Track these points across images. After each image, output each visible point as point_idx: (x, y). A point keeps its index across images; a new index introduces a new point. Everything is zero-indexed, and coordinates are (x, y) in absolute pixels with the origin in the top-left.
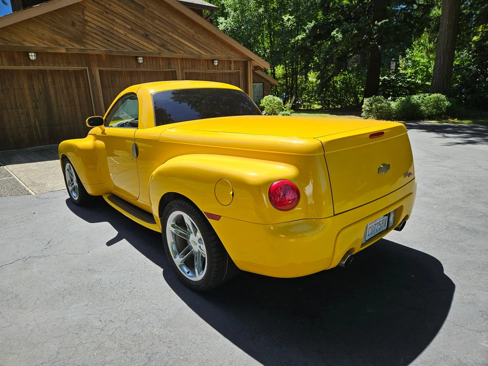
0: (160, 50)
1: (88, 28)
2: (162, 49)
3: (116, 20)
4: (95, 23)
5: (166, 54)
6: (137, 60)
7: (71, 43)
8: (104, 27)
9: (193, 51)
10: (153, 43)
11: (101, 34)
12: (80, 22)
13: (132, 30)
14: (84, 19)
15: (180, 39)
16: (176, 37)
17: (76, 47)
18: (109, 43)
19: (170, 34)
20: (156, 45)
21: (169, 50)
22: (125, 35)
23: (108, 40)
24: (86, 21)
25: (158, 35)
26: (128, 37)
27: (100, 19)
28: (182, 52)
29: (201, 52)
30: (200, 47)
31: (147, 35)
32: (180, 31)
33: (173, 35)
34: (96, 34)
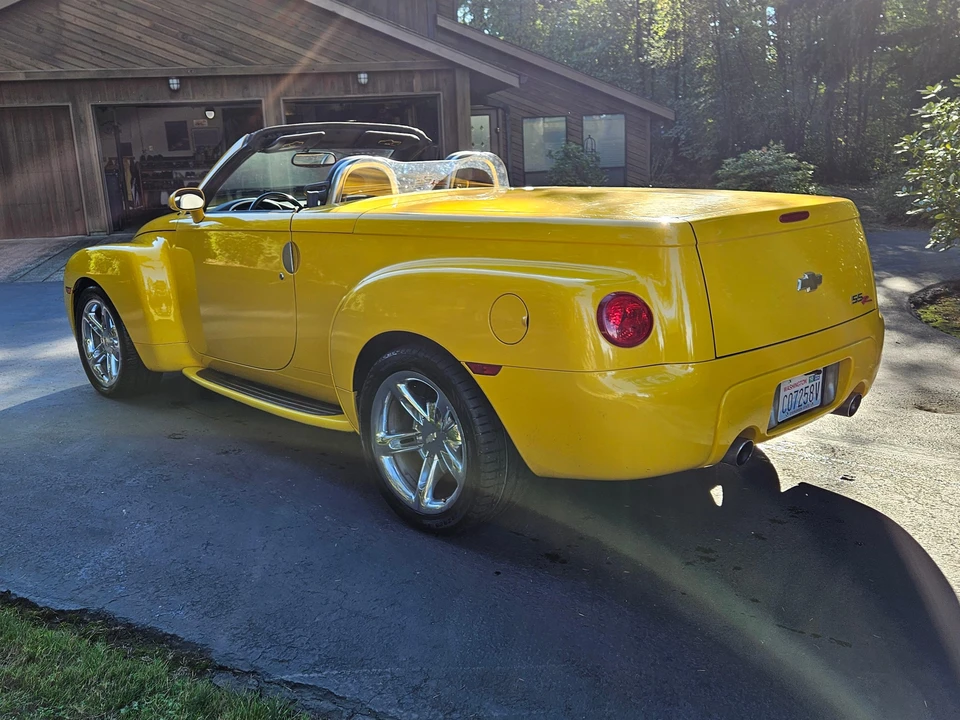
1: (65, 33)
2: (218, 58)
3: (121, 13)
4: (79, 24)
5: (229, 69)
6: (169, 84)
7: (34, 62)
8: (95, 28)
9: (295, 57)
10: (199, 50)
11: (90, 42)
12: (52, 24)
13: (154, 27)
14: (60, 19)
15: (265, 37)
16: (253, 33)
17: (45, 70)
18: (106, 57)
19: (238, 27)
20: (204, 53)
22: (139, 39)
23: (102, 52)
24: (63, 21)
25: (210, 32)
26: (145, 42)
27: (89, 17)
28: (269, 63)
31: (185, 34)
32: (264, 20)
33: (246, 30)
34: (81, 43)
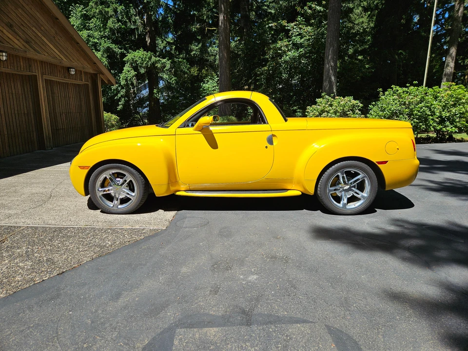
0: (25, 47)
2: (27, 46)
5: (31, 54)
9: (55, 54)
10: (18, 37)
15: (43, 38)
16: (39, 34)
19: (34, 29)
20: (21, 40)
21: (35, 50)
25: (23, 28)
28: (46, 54)
29: (62, 57)
30: (60, 51)
31: (11, 25)
32: (42, 28)
33: (37, 32)
